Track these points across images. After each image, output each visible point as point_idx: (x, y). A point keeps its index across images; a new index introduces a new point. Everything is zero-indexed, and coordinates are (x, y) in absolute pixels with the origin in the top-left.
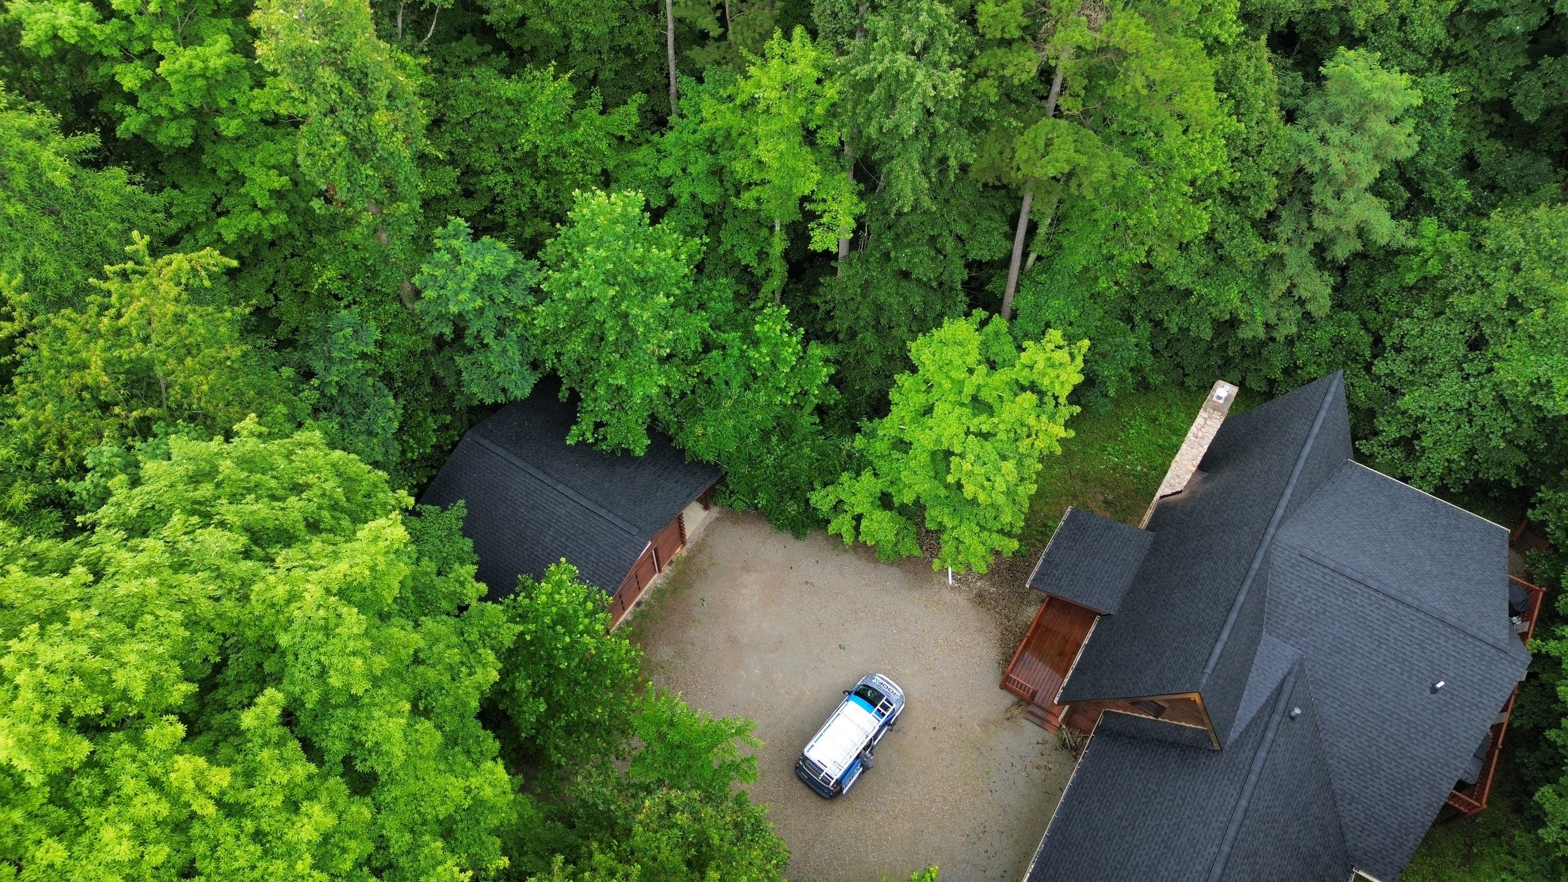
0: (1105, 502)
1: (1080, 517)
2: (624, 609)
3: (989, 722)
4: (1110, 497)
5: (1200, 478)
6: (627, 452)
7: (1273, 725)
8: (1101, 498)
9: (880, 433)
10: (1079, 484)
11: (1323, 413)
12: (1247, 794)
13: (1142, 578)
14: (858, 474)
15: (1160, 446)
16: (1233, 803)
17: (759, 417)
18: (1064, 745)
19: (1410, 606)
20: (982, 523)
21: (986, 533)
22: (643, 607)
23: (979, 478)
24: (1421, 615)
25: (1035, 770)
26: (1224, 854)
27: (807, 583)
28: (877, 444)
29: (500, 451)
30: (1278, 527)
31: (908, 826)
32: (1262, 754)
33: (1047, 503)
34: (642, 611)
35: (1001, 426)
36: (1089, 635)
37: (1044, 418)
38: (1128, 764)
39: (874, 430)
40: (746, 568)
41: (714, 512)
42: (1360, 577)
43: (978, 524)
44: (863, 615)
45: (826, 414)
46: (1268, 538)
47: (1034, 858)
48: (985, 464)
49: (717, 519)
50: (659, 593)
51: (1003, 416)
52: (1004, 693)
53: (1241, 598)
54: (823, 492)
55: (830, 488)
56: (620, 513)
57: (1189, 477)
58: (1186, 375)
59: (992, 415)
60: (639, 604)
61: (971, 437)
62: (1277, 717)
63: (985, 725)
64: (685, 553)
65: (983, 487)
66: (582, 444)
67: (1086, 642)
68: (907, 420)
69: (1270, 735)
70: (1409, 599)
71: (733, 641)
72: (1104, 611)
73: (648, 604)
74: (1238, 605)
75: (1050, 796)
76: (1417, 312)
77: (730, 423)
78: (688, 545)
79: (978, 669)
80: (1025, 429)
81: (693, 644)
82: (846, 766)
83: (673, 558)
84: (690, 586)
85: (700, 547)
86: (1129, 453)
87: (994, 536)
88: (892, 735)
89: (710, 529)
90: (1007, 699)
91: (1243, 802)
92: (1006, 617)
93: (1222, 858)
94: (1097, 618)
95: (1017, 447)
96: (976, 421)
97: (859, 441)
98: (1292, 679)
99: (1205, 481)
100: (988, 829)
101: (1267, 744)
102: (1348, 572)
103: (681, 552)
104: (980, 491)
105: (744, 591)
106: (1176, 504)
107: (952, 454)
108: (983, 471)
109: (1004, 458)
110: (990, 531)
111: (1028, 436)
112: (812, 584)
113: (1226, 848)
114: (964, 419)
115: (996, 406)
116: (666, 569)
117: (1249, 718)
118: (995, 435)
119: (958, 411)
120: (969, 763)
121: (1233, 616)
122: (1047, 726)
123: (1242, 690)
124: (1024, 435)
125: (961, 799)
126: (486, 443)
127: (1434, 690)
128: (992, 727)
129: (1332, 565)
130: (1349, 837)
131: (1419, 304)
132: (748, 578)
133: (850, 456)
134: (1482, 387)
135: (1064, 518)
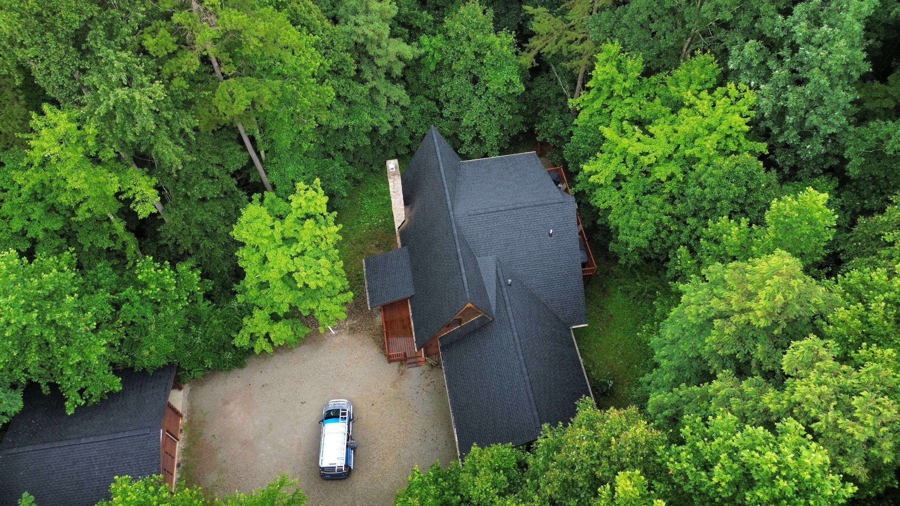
0: (376, 246)
1: (371, 261)
2: (172, 474)
3: (394, 382)
4: (377, 242)
5: (408, 209)
6: (111, 394)
7: (505, 294)
8: (374, 246)
9: (248, 287)
10: (360, 246)
11: (438, 148)
12: (514, 329)
13: (415, 270)
14: (251, 314)
15: (382, 205)
16: (512, 337)
17: (176, 323)
18: (432, 366)
19: (521, 208)
20: (329, 295)
21: (334, 298)
22: (182, 465)
23: (313, 276)
24: (527, 209)
25: (428, 387)
26: (523, 361)
27: (263, 386)
28: (251, 293)
29: (28, 448)
30: (453, 209)
31: (391, 458)
32: (509, 308)
33: (352, 264)
34: (183, 467)
35: (306, 244)
36: (410, 311)
37: (323, 227)
38: (463, 354)
39: (244, 287)
40: (226, 402)
41: (187, 388)
42: (495, 209)
43: (328, 297)
44: (302, 380)
45: (212, 295)
46: (452, 217)
47: (453, 425)
48: (311, 267)
49: (191, 390)
50: (186, 451)
51: (304, 239)
52: (392, 364)
53: (459, 250)
54: (240, 336)
55: (242, 332)
56: (131, 428)
57: (403, 212)
58: (371, 166)
59: (298, 242)
60: (178, 465)
61: (295, 259)
62: (504, 289)
63: (393, 385)
64: (185, 420)
65: (318, 279)
66: (79, 409)
67: (411, 314)
68: (257, 271)
69: (507, 298)
70: (519, 205)
71: (245, 443)
72: (409, 296)
73: (183, 461)
74: (460, 254)
75: (441, 393)
76: (445, 80)
77: (162, 337)
78: (185, 415)
79: (374, 363)
80: (318, 238)
81: (225, 461)
82: (345, 456)
83: (181, 427)
84: (201, 434)
85: (192, 411)
86: (371, 217)
87: (339, 297)
88: (356, 424)
89: (190, 398)
90: (396, 365)
91: (515, 334)
92: (370, 329)
93: (523, 364)
94: (409, 301)
95: (321, 249)
96: (292, 250)
97: (240, 298)
98: (499, 269)
99: (411, 209)
100: (426, 430)
101: (508, 303)
102: (491, 210)
103: (182, 422)
104: (318, 281)
105: (233, 415)
106: (406, 227)
107: (292, 273)
108: (312, 271)
109: (318, 258)
110: (335, 296)
111: (322, 240)
112: (266, 384)
113: (522, 358)
114: (286, 253)
115: (296, 235)
116: (181, 436)
117: (495, 298)
118: (306, 250)
119: (280, 250)
120: (398, 407)
121: (461, 259)
122: (420, 364)
123: (484, 288)
124: (320, 241)
125: (406, 426)
126: (14, 450)
127: (551, 235)
128: (397, 383)
129: (483, 211)
130: (560, 316)
131: (442, 76)
132: (231, 406)
133: (240, 308)
134: (488, 97)
135: (364, 266)
